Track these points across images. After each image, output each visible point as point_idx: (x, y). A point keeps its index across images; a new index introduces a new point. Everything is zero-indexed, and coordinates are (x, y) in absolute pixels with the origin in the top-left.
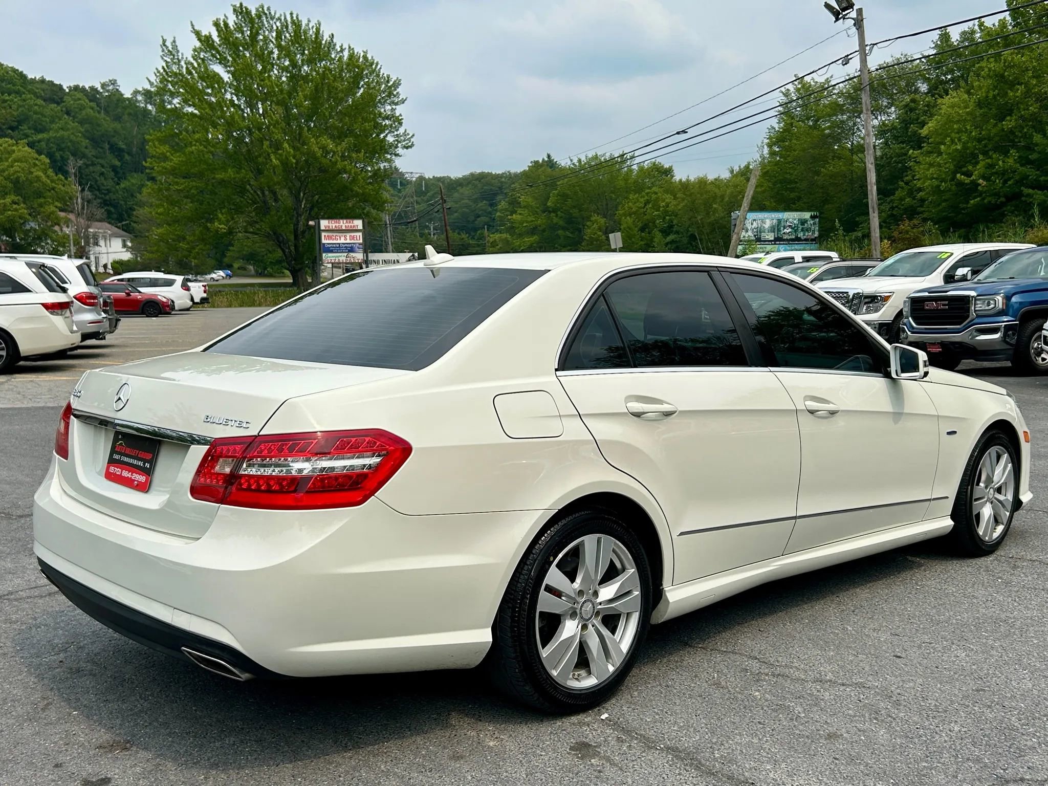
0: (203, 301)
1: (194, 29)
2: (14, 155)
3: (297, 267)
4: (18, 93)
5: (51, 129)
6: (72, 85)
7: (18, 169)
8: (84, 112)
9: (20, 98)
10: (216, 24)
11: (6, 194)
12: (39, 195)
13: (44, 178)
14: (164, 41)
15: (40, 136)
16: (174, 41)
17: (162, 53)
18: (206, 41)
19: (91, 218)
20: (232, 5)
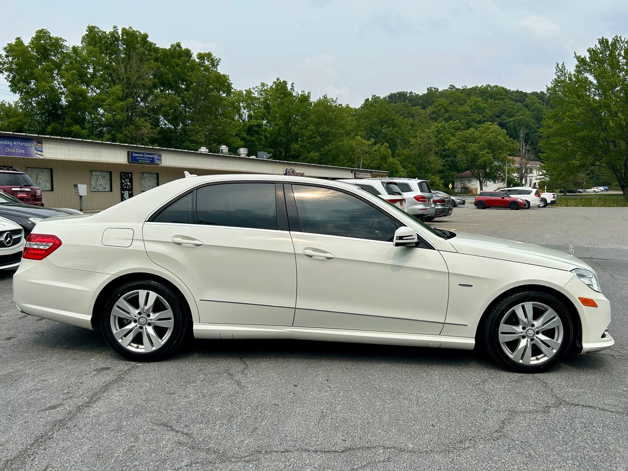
0: (553, 203)
1: (576, 55)
2: (490, 130)
3: (625, 185)
4: (503, 99)
5: (516, 115)
6: (531, 92)
7: (491, 136)
8: (534, 106)
9: (503, 102)
10: (589, 51)
11: (484, 149)
12: (500, 148)
13: (503, 140)
14: (558, 65)
15: (511, 119)
16: (563, 64)
17: (555, 71)
18: (582, 61)
19: (529, 159)
20: (597, 39)
